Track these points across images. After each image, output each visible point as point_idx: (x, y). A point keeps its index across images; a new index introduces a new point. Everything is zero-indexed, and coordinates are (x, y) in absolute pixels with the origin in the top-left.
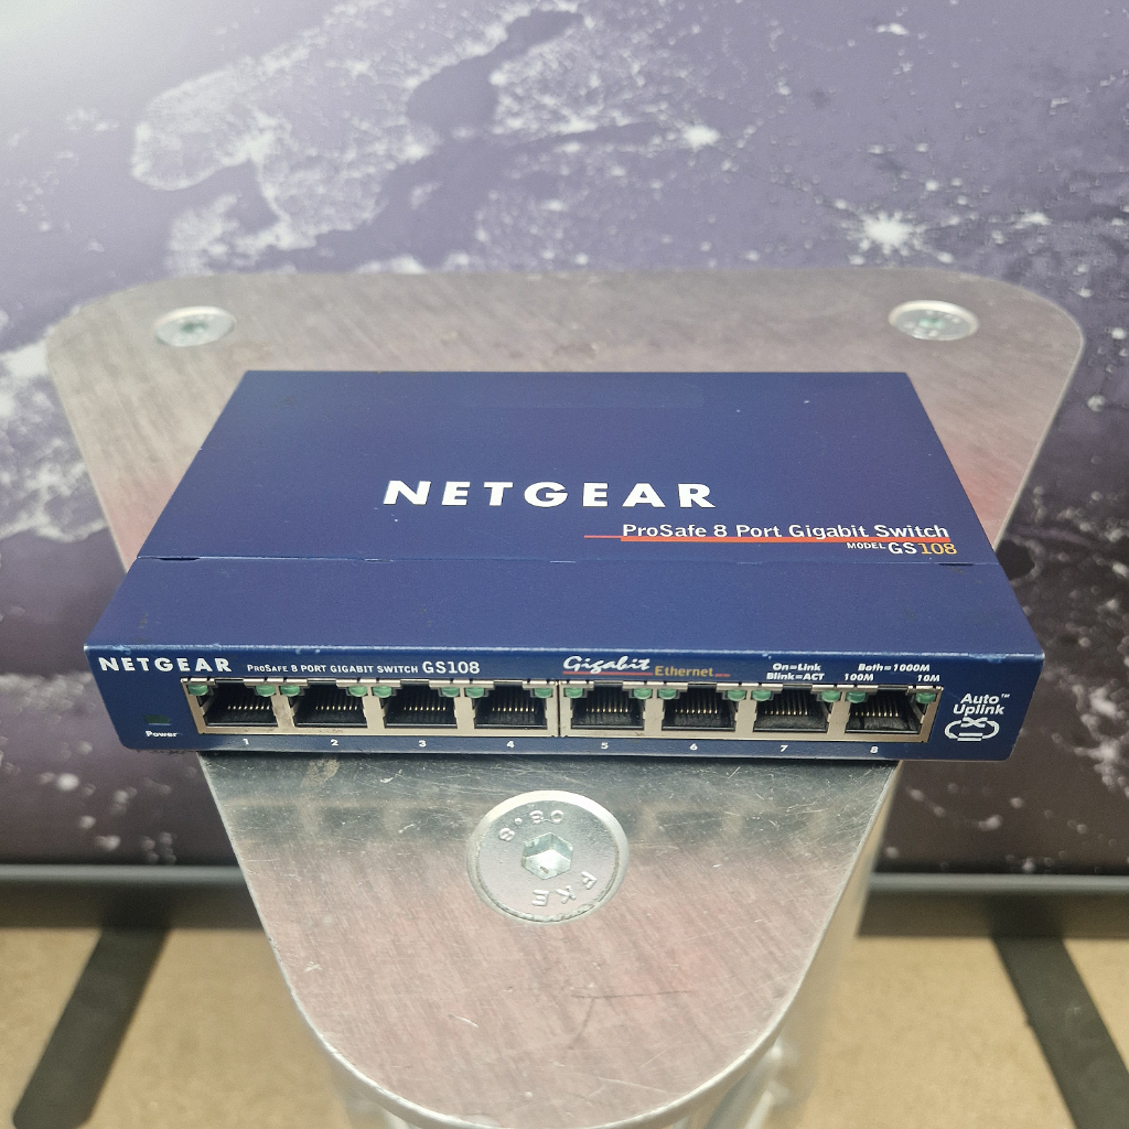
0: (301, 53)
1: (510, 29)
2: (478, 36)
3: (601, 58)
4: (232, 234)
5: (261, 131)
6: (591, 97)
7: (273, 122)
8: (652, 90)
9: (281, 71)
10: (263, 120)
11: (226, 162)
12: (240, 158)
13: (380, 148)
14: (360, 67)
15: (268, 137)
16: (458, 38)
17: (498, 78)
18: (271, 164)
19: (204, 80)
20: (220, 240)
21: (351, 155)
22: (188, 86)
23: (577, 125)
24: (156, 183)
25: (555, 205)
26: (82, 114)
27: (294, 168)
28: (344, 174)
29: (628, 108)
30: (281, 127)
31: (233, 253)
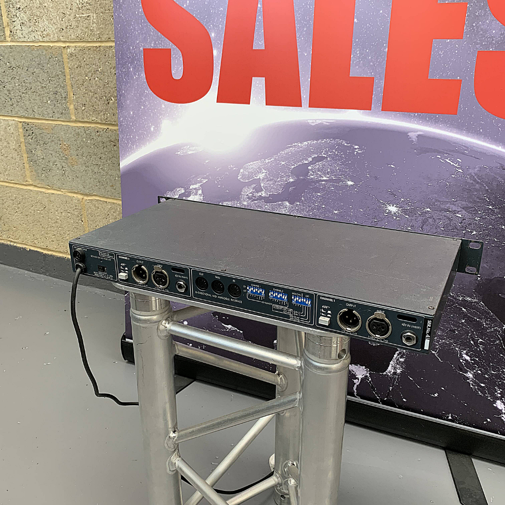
0: (273, 159)
1: (313, 159)
2: (307, 160)
3: (330, 166)
4: (253, 192)
5: (263, 173)
6: (328, 173)
7: (265, 171)
8: (341, 173)
9: (269, 162)
10: (264, 171)
11: (255, 178)
12: (258, 177)
13: (285, 179)
14: (283, 163)
15: (264, 174)
16: (302, 160)
17: (310, 168)
18: (264, 179)
19: (254, 162)
20: (251, 193)
21: (279, 180)
22: (251, 163)
23: (325, 178)
24: (241, 180)
25: (319, 194)
26: (232, 166)
27: (267, 181)
28: (277, 183)
29: (335, 176)
30: (267, 172)
31: (253, 196)
